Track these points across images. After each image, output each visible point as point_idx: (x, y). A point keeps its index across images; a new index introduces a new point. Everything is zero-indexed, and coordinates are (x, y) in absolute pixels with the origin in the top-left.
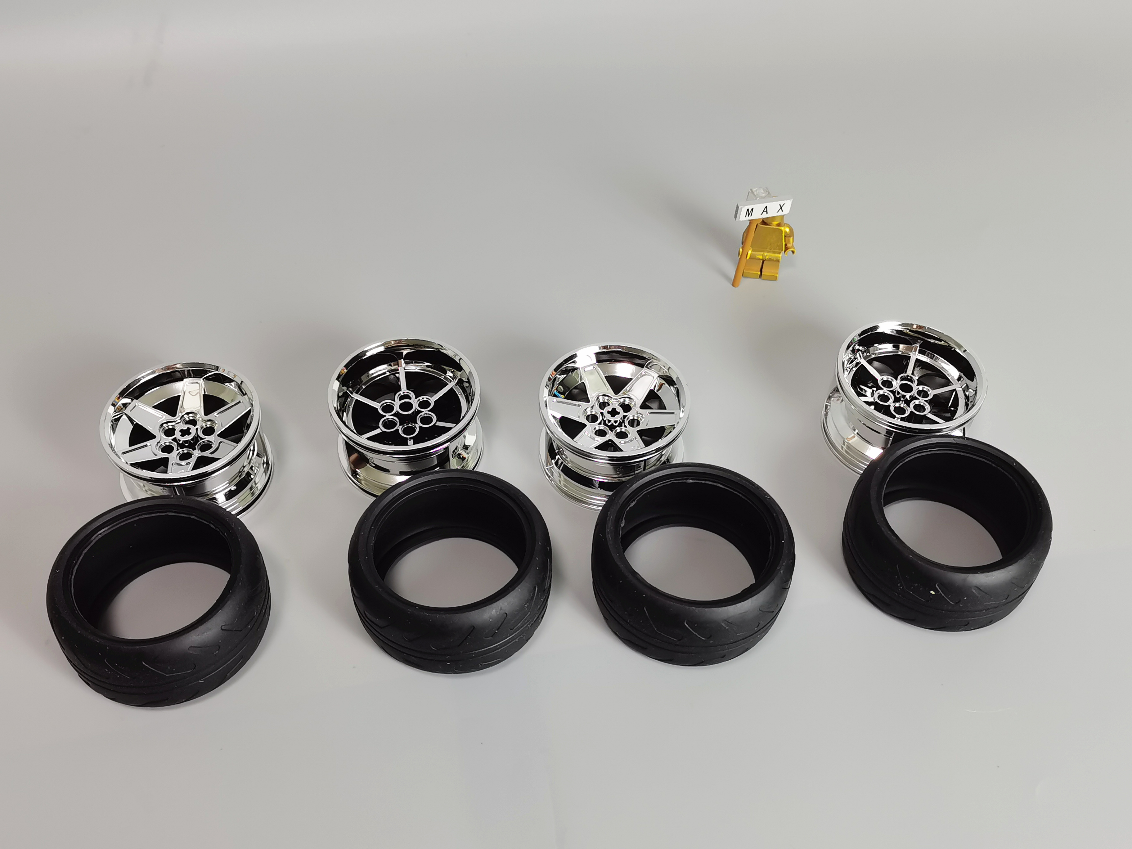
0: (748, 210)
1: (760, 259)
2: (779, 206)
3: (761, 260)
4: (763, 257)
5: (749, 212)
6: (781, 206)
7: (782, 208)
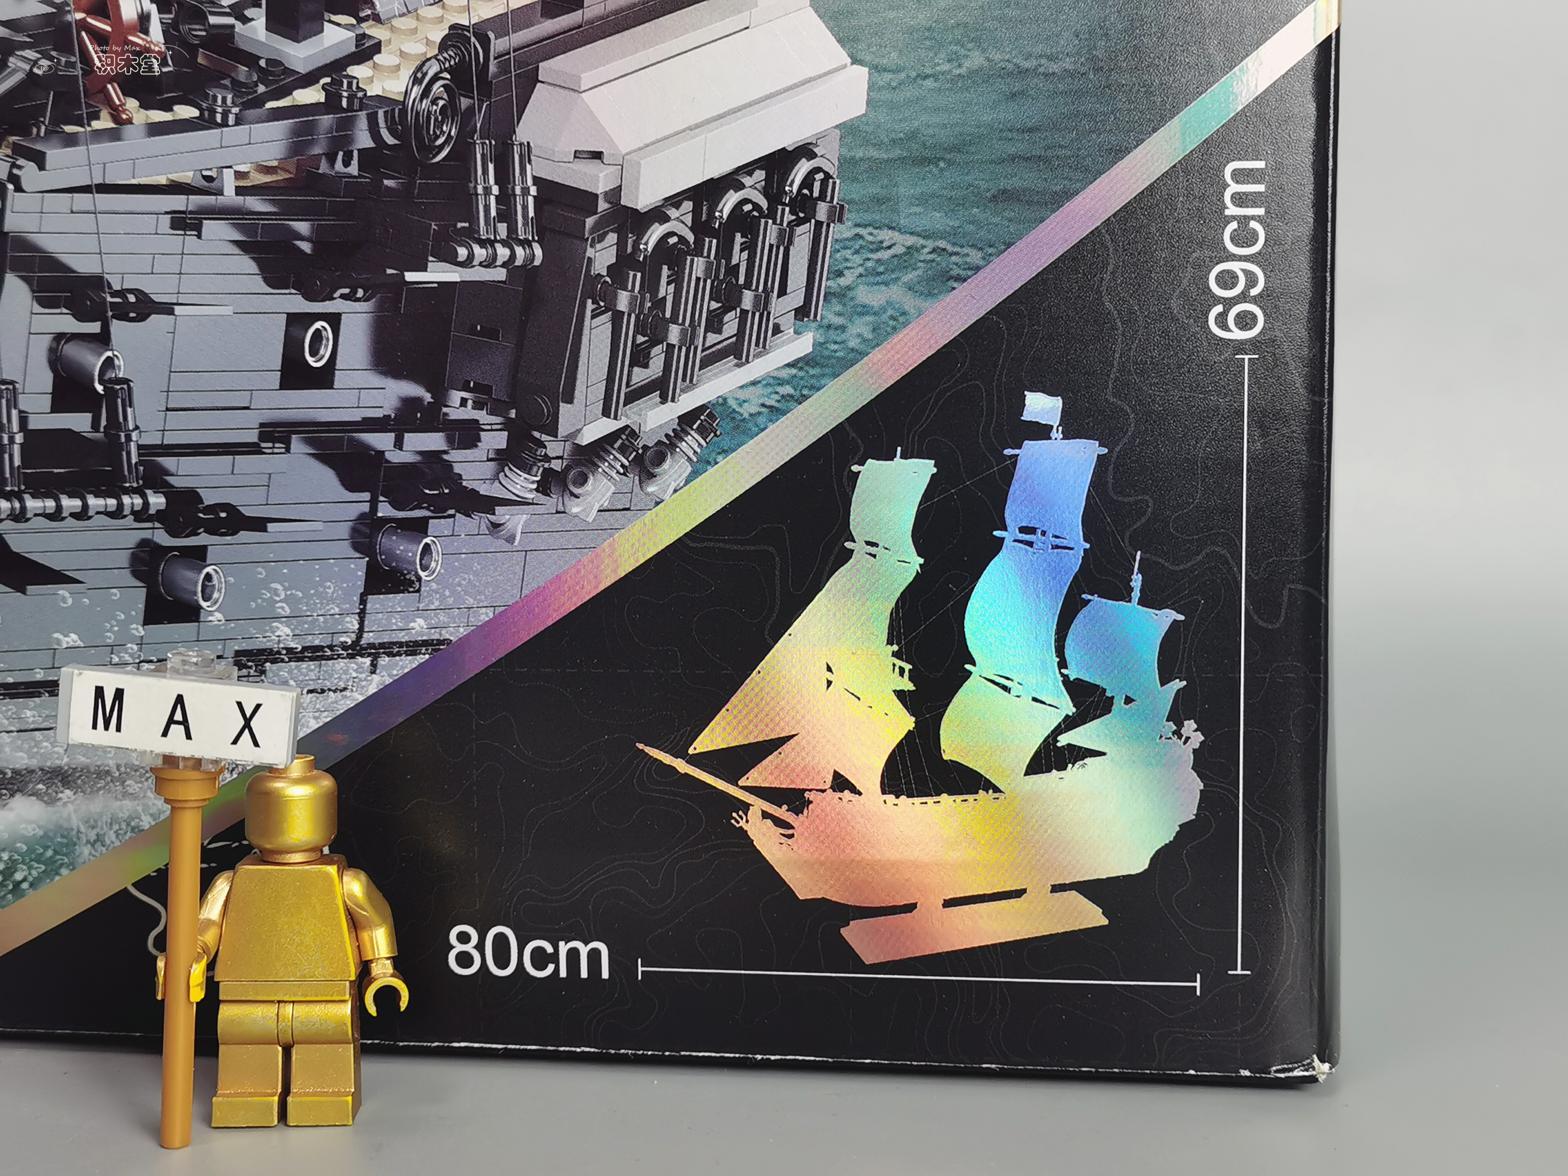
0: (100, 692)
2: (237, 707)
5: (109, 709)
6: (248, 714)
7: (252, 724)
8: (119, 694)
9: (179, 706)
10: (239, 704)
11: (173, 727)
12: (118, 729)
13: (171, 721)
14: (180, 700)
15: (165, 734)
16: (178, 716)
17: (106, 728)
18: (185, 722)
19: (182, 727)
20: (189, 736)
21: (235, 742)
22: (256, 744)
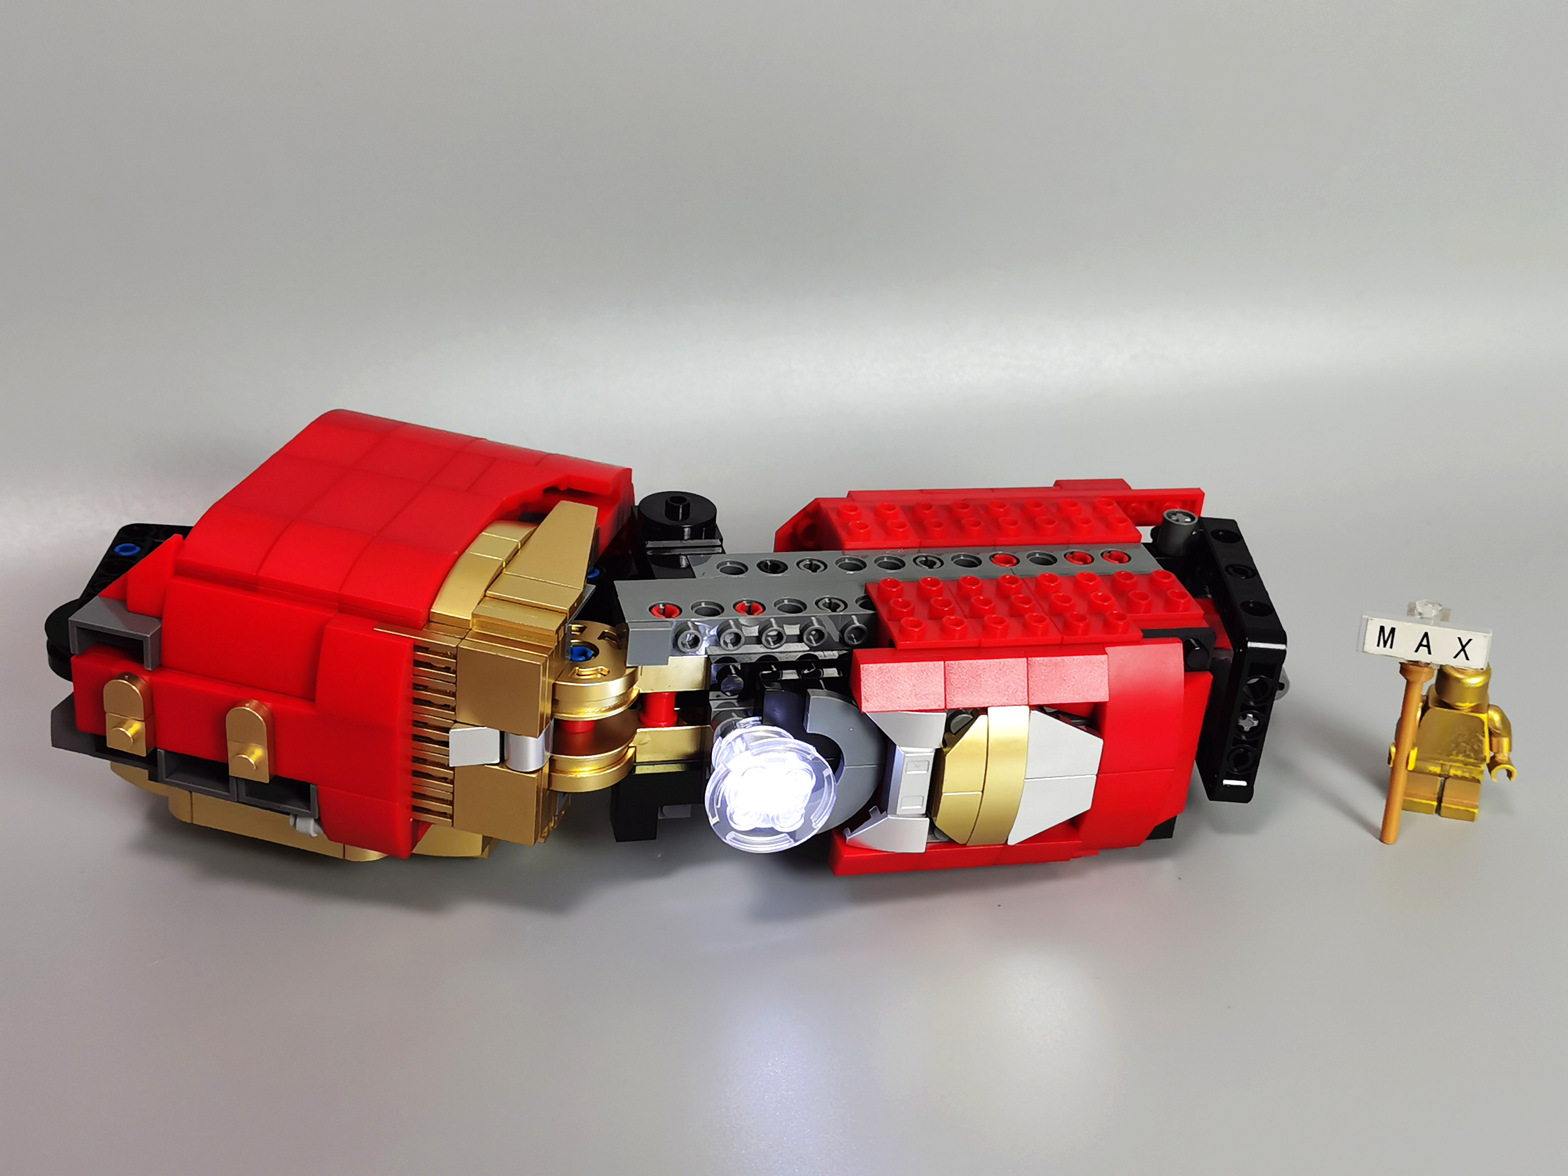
0: (1382, 629)
1: (1435, 774)
2: (1458, 640)
3: (1440, 776)
4: (1442, 770)
5: (1387, 637)
6: (1464, 644)
7: (1466, 649)
8: (1393, 630)
9: (1425, 640)
10: (1460, 639)
11: (1421, 648)
12: (1391, 647)
13: (1420, 645)
14: (1426, 635)
15: (1416, 651)
16: (1425, 643)
17: (1385, 646)
18: (1428, 646)
19: (1426, 649)
20: (1430, 653)
21: (1455, 657)
22: (1467, 659)
